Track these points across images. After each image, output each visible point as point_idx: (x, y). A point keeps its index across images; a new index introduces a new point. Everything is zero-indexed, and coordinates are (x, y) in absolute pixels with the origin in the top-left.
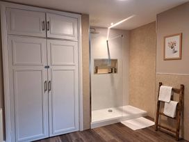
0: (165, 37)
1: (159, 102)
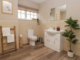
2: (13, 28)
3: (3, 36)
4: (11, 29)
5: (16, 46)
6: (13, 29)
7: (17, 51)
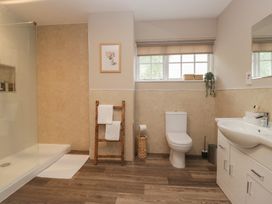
0: (101, 45)
1: (98, 126)
2: (120, 105)
3: (99, 122)
4: (114, 108)
5: (123, 153)
6: (120, 109)
7: (124, 167)
